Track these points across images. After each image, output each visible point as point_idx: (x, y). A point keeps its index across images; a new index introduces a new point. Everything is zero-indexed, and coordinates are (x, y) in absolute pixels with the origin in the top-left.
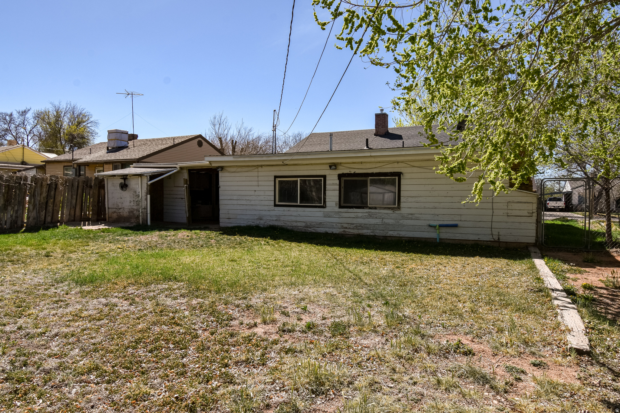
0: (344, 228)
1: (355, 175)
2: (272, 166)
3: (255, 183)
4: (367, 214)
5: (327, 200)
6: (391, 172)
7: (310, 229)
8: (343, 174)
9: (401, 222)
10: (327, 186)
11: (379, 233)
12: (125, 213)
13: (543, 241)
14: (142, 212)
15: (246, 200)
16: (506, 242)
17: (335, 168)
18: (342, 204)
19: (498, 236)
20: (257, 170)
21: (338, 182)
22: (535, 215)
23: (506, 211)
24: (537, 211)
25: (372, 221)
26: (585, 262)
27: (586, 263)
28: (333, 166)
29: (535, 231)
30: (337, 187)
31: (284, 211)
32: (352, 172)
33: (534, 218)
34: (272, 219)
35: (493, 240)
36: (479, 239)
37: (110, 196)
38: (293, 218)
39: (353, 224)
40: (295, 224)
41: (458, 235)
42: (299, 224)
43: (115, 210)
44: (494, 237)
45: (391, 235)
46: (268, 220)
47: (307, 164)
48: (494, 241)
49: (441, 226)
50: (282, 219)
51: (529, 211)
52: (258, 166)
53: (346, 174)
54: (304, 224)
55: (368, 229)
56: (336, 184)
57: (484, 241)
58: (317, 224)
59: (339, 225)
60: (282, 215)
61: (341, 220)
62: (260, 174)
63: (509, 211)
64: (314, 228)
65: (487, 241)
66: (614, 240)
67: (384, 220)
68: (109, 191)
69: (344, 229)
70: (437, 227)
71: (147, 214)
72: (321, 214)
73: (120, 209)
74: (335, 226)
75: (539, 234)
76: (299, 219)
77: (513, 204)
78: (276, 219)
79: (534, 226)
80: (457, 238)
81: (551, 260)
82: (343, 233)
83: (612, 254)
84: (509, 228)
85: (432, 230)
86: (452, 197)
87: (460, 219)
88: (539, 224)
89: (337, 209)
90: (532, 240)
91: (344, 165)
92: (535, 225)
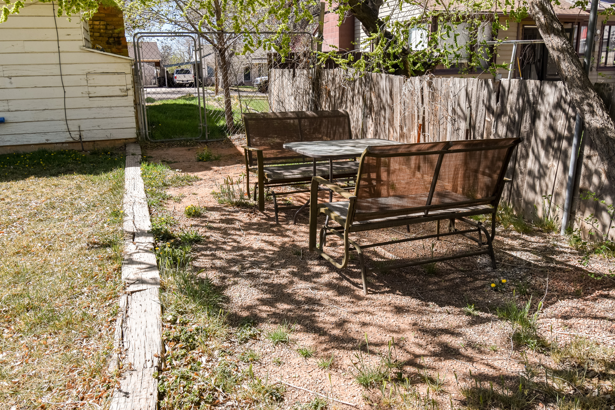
13: (147, 133)
16: (94, 141)
19: (78, 133)
22: (131, 92)
23: (86, 89)
24: (134, 87)
26: (200, 160)
27: (200, 163)
29: (134, 120)
33: (131, 99)
35: (71, 140)
36: (47, 140)
41: (8, 138)
44: (73, 135)
48: (74, 142)
51: (122, 88)
57: (57, 143)
63: (91, 90)
65: (63, 143)
66: (235, 123)
75: (140, 123)
77: (95, 77)
79: (131, 112)
80: (8, 144)
81: (151, 166)
83: (234, 143)
84: (95, 118)
87: (7, 108)
88: (139, 108)
90: (132, 134)
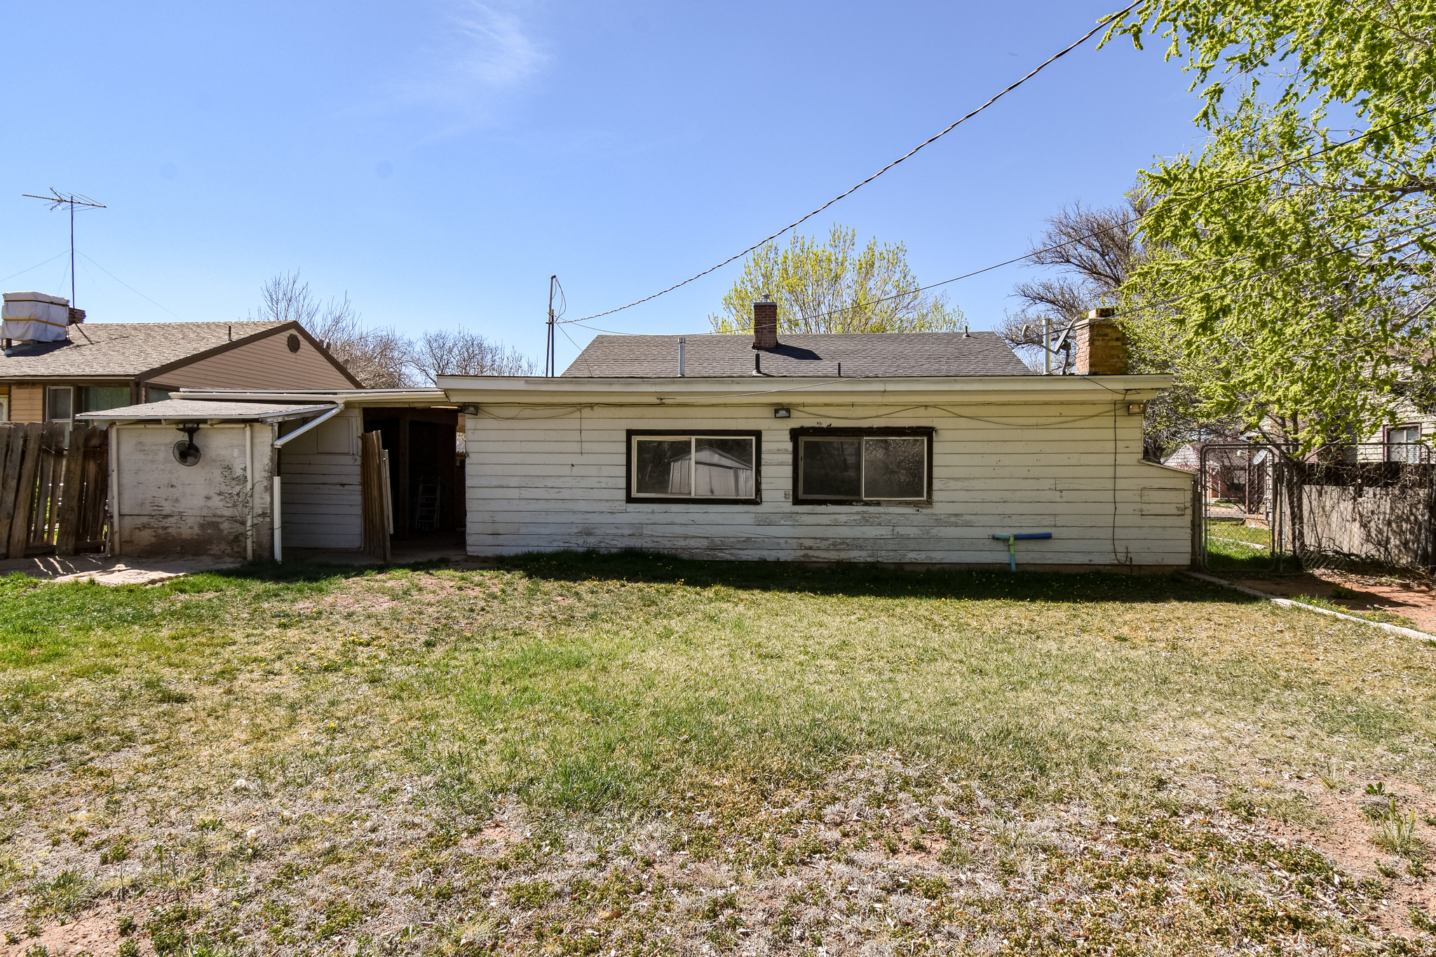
0: (806, 549)
1: (830, 431)
2: (621, 405)
3: (575, 447)
4: (858, 517)
5: (763, 486)
6: (912, 428)
7: (720, 554)
8: (802, 428)
9: (934, 531)
10: (763, 456)
11: (886, 556)
12: (188, 529)
13: (1206, 561)
14: (253, 526)
15: (546, 487)
17: (787, 415)
18: (801, 496)
19: (1125, 555)
20: (577, 414)
21: (790, 446)
22: (1189, 512)
23: (1139, 506)
24: (1193, 505)
25: (871, 532)
28: (781, 410)
29: (1189, 543)
30: (789, 458)
31: (653, 512)
32: (825, 425)
33: (1188, 519)
34: (619, 532)
35: (1116, 562)
37: (128, 479)
38: (678, 530)
39: (827, 539)
40: (682, 543)
41: (1049, 555)
42: (692, 543)
43: (145, 520)
44: (1119, 556)
45: (913, 560)
46: (607, 535)
47: (712, 405)
48: (1120, 565)
49: (1018, 538)
50: (647, 531)
51: (1179, 505)
52: (581, 406)
53: (808, 429)
54: (705, 543)
55: (860, 548)
56: (786, 450)
57: (1100, 565)
58: (739, 542)
59: (794, 543)
60: (648, 522)
61: (797, 532)
62: (587, 424)
63: (1145, 507)
64: (733, 551)
65: (1106, 565)
67: (898, 529)
68: (126, 465)
69: (806, 552)
70: (1012, 539)
71: (272, 529)
72: (749, 519)
73: (166, 517)
74: (783, 545)
75: (1197, 547)
76: (691, 531)
77: (1151, 492)
78: (630, 532)
79: (1187, 534)
80: (1050, 562)
82: (802, 559)
84: (1145, 539)
85: (1001, 546)
86: (1038, 479)
87: (1053, 523)
89: (788, 507)
90: (1186, 560)
91: (806, 409)
92: (1189, 531)
